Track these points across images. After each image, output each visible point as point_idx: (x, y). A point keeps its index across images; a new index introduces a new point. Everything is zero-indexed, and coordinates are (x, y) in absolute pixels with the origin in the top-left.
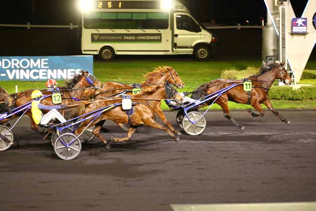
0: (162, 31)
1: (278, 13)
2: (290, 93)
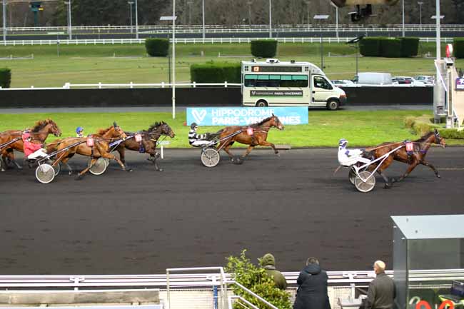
0: (303, 89)
1: (445, 75)
2: (455, 134)
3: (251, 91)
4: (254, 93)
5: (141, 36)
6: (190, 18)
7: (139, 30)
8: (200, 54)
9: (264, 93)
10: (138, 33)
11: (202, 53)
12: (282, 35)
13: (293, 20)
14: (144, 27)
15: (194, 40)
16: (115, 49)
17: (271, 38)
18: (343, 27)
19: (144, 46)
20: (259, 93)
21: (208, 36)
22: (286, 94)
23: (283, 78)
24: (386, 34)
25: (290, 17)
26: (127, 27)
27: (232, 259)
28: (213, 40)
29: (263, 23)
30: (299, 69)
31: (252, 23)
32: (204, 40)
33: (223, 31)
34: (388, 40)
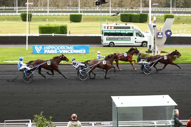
3: (107, 38)
4: (108, 39)
5: (19, 12)
6: (42, 3)
7: (18, 9)
8: (46, 21)
9: (113, 39)
10: (17, 10)
11: (47, 20)
12: (84, 12)
13: (90, 5)
14: (21, 7)
15: (44, 14)
16: (6, 18)
17: (79, 13)
18: (113, 8)
19: (20, 17)
20: (110, 39)
21: (50, 12)
22: (123, 39)
23: (122, 32)
24: (133, 12)
25: (89, 3)
26: (13, 8)
27: (36, 116)
28: (52, 14)
29: (76, 6)
30: (129, 28)
31: (71, 6)
32: (48, 14)
33: (57, 10)
34: (133, 15)
